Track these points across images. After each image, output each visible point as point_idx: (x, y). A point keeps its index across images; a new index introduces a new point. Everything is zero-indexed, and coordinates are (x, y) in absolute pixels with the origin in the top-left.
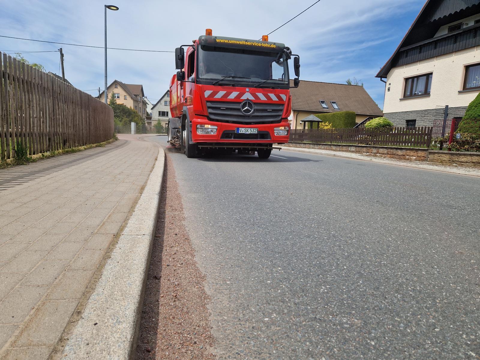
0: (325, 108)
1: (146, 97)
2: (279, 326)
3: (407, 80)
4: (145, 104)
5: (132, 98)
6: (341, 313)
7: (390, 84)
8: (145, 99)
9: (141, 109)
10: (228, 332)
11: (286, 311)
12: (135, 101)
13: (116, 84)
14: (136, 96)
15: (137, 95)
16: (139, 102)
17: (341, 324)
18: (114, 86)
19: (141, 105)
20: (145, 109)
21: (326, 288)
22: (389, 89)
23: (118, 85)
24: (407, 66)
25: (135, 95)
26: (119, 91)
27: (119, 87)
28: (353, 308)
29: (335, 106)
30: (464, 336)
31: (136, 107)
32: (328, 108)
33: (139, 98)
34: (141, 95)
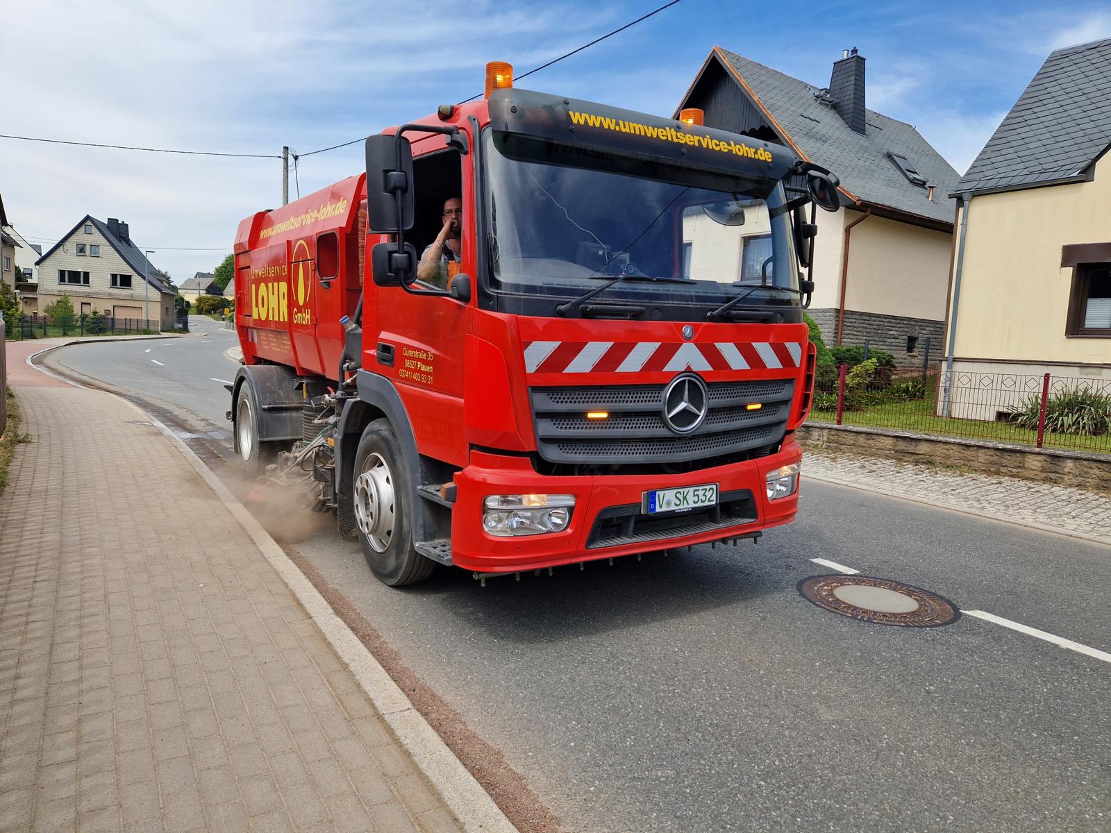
1: (11, 227)
2: (607, 793)
4: (8, 244)
6: (655, 767)
10: (565, 809)
11: (605, 776)
17: (658, 778)
20: (9, 260)
21: (632, 739)
28: (663, 758)
30: (756, 767)
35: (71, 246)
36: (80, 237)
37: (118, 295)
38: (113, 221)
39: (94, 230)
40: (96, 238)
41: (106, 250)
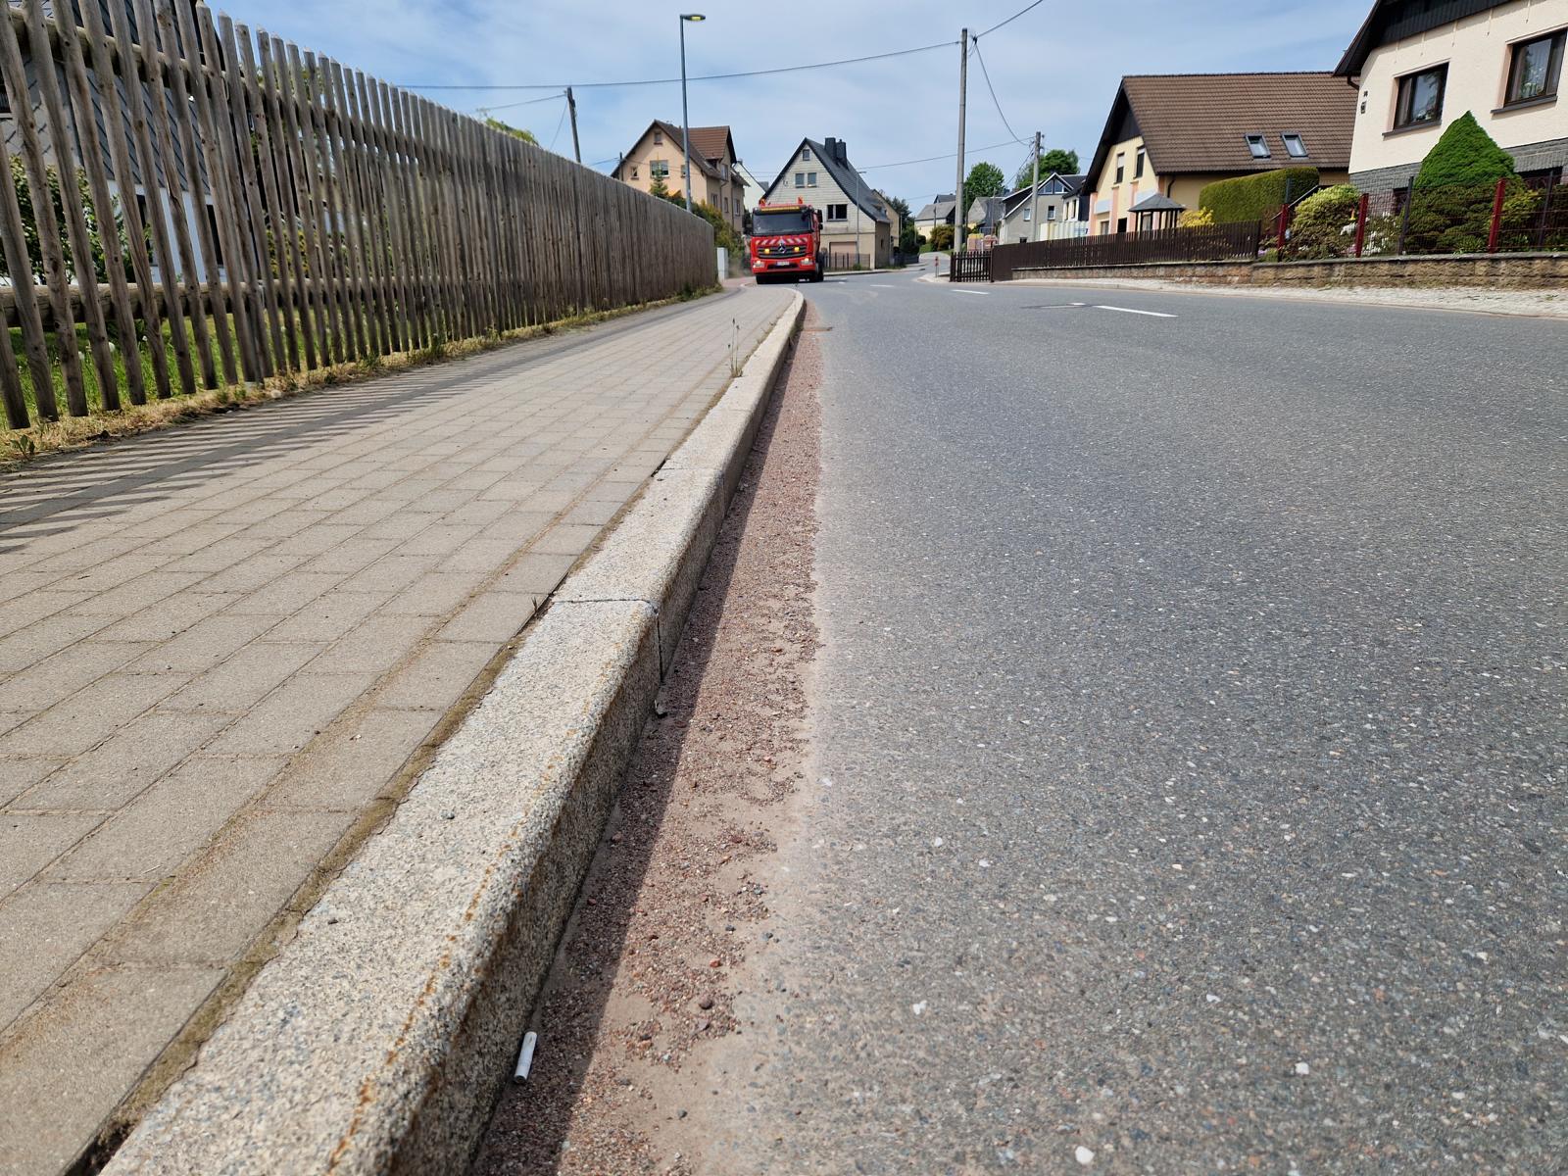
0: (1261, 157)
1: (741, 163)
3: (1402, 81)
4: (738, 183)
5: (702, 172)
7: (1366, 94)
8: (738, 168)
9: (729, 200)
12: (712, 179)
13: (656, 134)
14: (713, 162)
15: (716, 160)
16: (723, 183)
18: (652, 139)
19: (727, 189)
20: (739, 202)
22: (1363, 108)
23: (663, 134)
24: (1404, 43)
25: (710, 161)
26: (666, 152)
27: (665, 141)
29: (1296, 148)
31: (713, 197)
32: (1269, 157)
33: (721, 168)
34: (727, 160)
35: (790, 177)
36: (800, 166)
37: (836, 229)
38: (830, 141)
39: (812, 155)
40: (813, 164)
41: (824, 177)
